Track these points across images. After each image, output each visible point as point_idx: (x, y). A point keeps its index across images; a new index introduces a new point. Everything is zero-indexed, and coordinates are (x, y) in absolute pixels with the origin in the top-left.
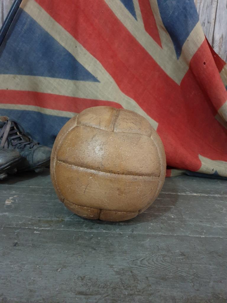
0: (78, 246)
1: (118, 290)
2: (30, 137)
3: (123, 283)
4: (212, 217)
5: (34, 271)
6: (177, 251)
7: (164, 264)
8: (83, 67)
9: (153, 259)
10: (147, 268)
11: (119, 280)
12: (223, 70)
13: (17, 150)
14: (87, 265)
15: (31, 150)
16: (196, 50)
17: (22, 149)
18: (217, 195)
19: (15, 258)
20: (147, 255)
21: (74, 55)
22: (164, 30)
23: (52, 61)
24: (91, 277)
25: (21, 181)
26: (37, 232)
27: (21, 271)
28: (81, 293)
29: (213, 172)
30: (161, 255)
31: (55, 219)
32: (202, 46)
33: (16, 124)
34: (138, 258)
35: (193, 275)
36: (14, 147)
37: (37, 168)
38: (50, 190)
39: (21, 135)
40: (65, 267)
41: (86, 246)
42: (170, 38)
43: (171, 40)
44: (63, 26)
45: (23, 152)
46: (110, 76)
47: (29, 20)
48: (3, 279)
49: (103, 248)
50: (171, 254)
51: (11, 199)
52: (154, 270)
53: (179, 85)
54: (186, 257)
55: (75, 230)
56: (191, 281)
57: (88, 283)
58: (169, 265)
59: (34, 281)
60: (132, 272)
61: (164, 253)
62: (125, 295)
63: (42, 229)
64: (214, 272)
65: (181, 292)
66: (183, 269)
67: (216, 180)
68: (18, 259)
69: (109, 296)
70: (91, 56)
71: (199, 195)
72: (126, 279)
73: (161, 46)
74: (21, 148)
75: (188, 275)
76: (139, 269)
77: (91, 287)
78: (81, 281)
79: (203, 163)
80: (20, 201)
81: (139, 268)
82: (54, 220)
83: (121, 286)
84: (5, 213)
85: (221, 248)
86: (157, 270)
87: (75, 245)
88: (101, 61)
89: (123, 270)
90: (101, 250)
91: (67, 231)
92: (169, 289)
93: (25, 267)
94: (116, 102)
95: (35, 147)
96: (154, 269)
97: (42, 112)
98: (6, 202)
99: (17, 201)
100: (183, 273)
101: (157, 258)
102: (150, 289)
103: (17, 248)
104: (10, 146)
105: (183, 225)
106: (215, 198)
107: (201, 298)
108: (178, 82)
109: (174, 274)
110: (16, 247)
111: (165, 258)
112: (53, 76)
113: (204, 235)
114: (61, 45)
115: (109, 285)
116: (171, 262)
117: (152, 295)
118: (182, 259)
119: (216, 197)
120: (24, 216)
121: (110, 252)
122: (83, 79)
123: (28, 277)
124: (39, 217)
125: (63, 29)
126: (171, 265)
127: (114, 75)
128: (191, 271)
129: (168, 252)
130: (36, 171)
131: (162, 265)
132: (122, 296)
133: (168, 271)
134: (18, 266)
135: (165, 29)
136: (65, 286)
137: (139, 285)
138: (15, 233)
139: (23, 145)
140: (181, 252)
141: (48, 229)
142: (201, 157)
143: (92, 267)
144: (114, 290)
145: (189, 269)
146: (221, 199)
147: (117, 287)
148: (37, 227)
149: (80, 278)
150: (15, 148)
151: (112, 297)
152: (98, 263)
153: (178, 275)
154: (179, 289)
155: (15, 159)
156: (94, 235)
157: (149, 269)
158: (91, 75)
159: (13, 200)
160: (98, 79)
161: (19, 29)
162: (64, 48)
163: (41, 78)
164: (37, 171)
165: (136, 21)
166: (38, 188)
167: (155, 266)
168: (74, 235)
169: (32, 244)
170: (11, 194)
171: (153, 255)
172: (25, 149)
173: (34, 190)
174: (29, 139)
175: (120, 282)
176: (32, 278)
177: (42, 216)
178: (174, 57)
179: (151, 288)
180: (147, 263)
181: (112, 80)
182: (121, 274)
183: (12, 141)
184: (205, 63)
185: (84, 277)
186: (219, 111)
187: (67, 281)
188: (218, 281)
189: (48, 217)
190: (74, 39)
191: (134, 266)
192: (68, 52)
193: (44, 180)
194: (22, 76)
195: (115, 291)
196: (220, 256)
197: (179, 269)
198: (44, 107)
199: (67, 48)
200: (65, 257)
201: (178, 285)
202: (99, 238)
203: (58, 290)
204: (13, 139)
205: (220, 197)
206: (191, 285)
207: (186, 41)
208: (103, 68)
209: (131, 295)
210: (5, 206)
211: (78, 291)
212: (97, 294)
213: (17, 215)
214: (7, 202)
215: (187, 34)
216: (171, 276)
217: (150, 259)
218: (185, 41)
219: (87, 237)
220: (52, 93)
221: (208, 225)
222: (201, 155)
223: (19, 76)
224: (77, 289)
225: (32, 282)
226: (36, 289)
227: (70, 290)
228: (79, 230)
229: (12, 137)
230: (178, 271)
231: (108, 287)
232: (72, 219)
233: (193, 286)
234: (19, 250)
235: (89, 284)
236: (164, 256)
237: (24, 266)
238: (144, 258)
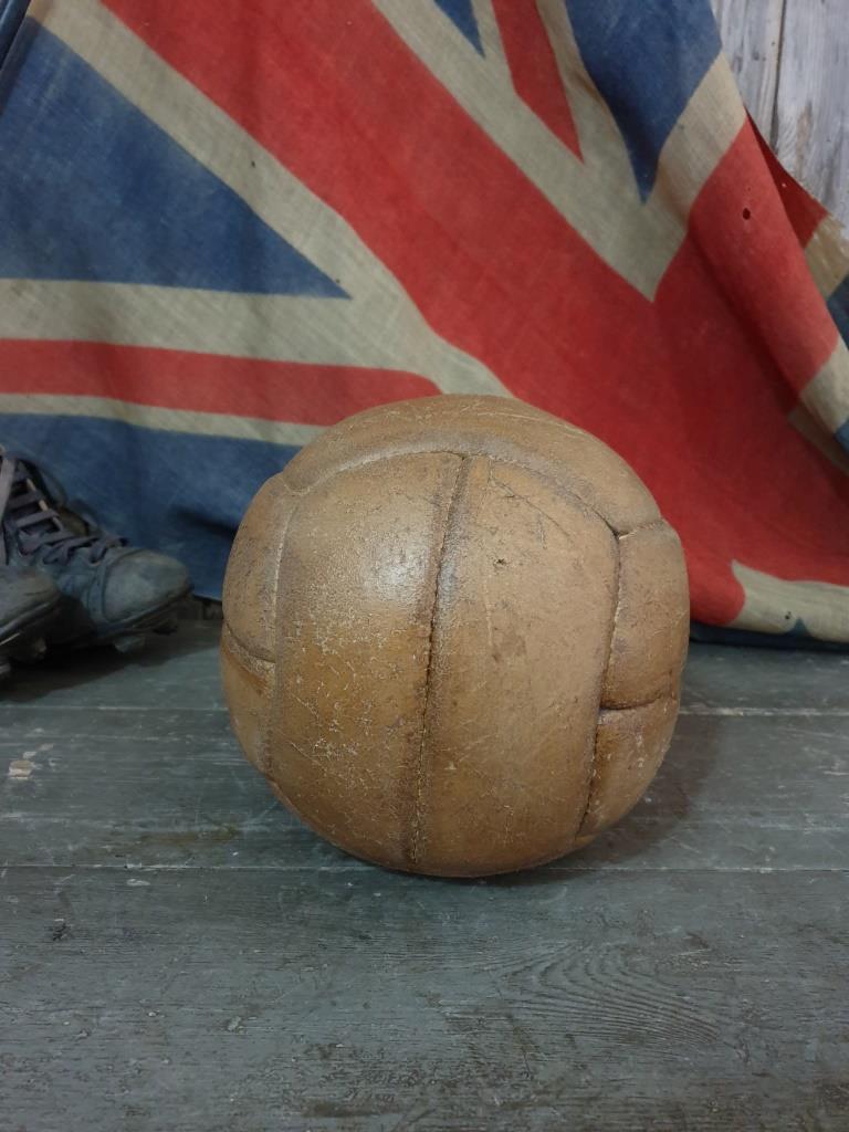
0: (298, 927)
1: (463, 1089)
2: (87, 518)
3: (482, 1060)
4: (793, 795)
5: (137, 1033)
6: (675, 930)
7: (630, 980)
8: (284, 242)
9: (587, 965)
10: (568, 999)
11: (466, 1050)
12: (816, 237)
13: (43, 569)
14: (338, 999)
15: (95, 569)
16: (712, 163)
17: (62, 564)
18: (805, 712)
19: (62, 984)
20: (565, 951)
21: (245, 195)
22: (588, 89)
23: (162, 221)
24: (358, 1045)
25: (64, 686)
26: (140, 883)
27: (89, 1034)
28: (324, 1110)
29: (789, 626)
30: (617, 947)
31: (206, 827)
32: (735, 149)
33: (31, 468)
34: (532, 963)
35: (741, 1018)
36: (30, 557)
37: (125, 634)
38: (176, 716)
39: (53, 513)
40: (254, 1010)
41: (332, 928)
42: (612, 122)
43: (617, 129)
44: (199, 86)
45: (65, 578)
46: (389, 274)
47: (64, 62)
48: (20, 1071)
49: (394, 930)
50: (652, 943)
51: (32, 759)
52: (594, 1007)
53: (652, 299)
54: (709, 950)
55: (284, 869)
56: (734, 1042)
57: (347, 1070)
58: (650, 985)
59: (140, 1071)
60: (510, 1017)
61: (626, 939)
62: (493, 1105)
63: (159, 870)
64: (820, 1001)
65: (704, 1085)
66: (704, 999)
67: (798, 655)
68: (73, 988)
69: (433, 1114)
70: (313, 197)
71: (742, 714)
72: (490, 1047)
73: (578, 153)
74: (56, 560)
75: (722, 1019)
76: (537, 1006)
77: (362, 1083)
78: (319, 1062)
79: (749, 592)
80: (66, 766)
81: (538, 1000)
82: (201, 831)
83: (474, 1072)
84: (11, 812)
85: (838, 909)
86: (607, 1004)
87: (287, 926)
88: (350, 218)
89: (476, 1013)
90: (389, 938)
91: (254, 871)
92: (655, 1075)
93: (102, 1019)
94: (415, 371)
95: (110, 556)
96: (594, 1002)
97: (133, 421)
98: (13, 771)
99: (52, 764)
100: (703, 1011)
101: (602, 960)
102: (583, 1080)
103: (67, 946)
104: (16, 554)
105: (690, 831)
106: (799, 721)
107: (776, 1106)
108: (647, 287)
109: (672, 1017)
110: (61, 941)
111: (634, 959)
112: (168, 279)
113: (771, 865)
114: (194, 160)
115: (429, 1072)
116: (657, 972)
117: (593, 1103)
118: (696, 960)
119: (804, 716)
120: (85, 822)
121: (424, 945)
122: (286, 289)
123: (116, 1057)
124: (142, 825)
125: (199, 98)
126: (659, 986)
127: (404, 271)
128: (733, 1001)
129: (640, 934)
130: (118, 647)
131: (623, 988)
132: (481, 1112)
133: (645, 1007)
134: (75, 1015)
135: (593, 87)
136: (260, 1083)
137: (542, 1067)
138: (52, 888)
139: (64, 550)
140: (689, 934)
141: (182, 866)
142: (740, 571)
143: (360, 1008)
144: (448, 1091)
145: (724, 998)
146: (823, 723)
147: (461, 1080)
148: (136, 862)
149: (315, 1052)
150: (33, 563)
151: (445, 1119)
152: (381, 990)
153: (687, 1019)
154: (692, 1075)
155: (37, 604)
156: (356, 883)
157: (575, 1005)
158: (317, 271)
159: (37, 762)
160: (344, 286)
161: (29, 101)
162: (206, 171)
163: (123, 290)
164: (123, 646)
165: (478, 56)
166: (131, 712)
167: (596, 991)
168: (283, 887)
169: (124, 929)
170: (31, 741)
171: (587, 951)
172: (74, 563)
173: (115, 722)
174: (86, 525)
175: (469, 1061)
176: (133, 1061)
177: (156, 820)
178: (631, 191)
179: (588, 1078)
180: (566, 983)
181: (394, 287)
182: (471, 1029)
183: (23, 536)
184: (747, 214)
185: (332, 1046)
186: (805, 395)
187: (267, 1065)
188: (837, 1036)
189: (177, 823)
190: (243, 135)
191: (517, 995)
192: (221, 183)
193: (149, 680)
194: (46, 283)
195: (453, 1093)
196: (836, 941)
197: (686, 998)
198: (139, 401)
199: (217, 169)
200: (253, 973)
201: (687, 1059)
202: (379, 895)
203: (233, 1103)
204: (27, 529)
205: (816, 717)
206: (737, 1056)
207: (675, 131)
208: (360, 243)
209: (515, 1106)
210: (9, 787)
211: (312, 1101)
212: (384, 1110)
213: (56, 821)
214: (17, 772)
215: (679, 104)
216: (661, 1024)
217: (577, 966)
218: (671, 128)
219: (331, 894)
220: (167, 346)
221: (783, 826)
222: (742, 561)
223: (36, 285)
224: (308, 1095)
225: (134, 1077)
226: (152, 1104)
227: (280, 1100)
228: (298, 868)
229: (23, 522)
230: (686, 1006)
231: (426, 1080)
232: (268, 825)
233: (746, 1060)
234: (76, 953)
235: (351, 1070)
236: (628, 951)
237: (98, 1017)
238: (554, 961)
